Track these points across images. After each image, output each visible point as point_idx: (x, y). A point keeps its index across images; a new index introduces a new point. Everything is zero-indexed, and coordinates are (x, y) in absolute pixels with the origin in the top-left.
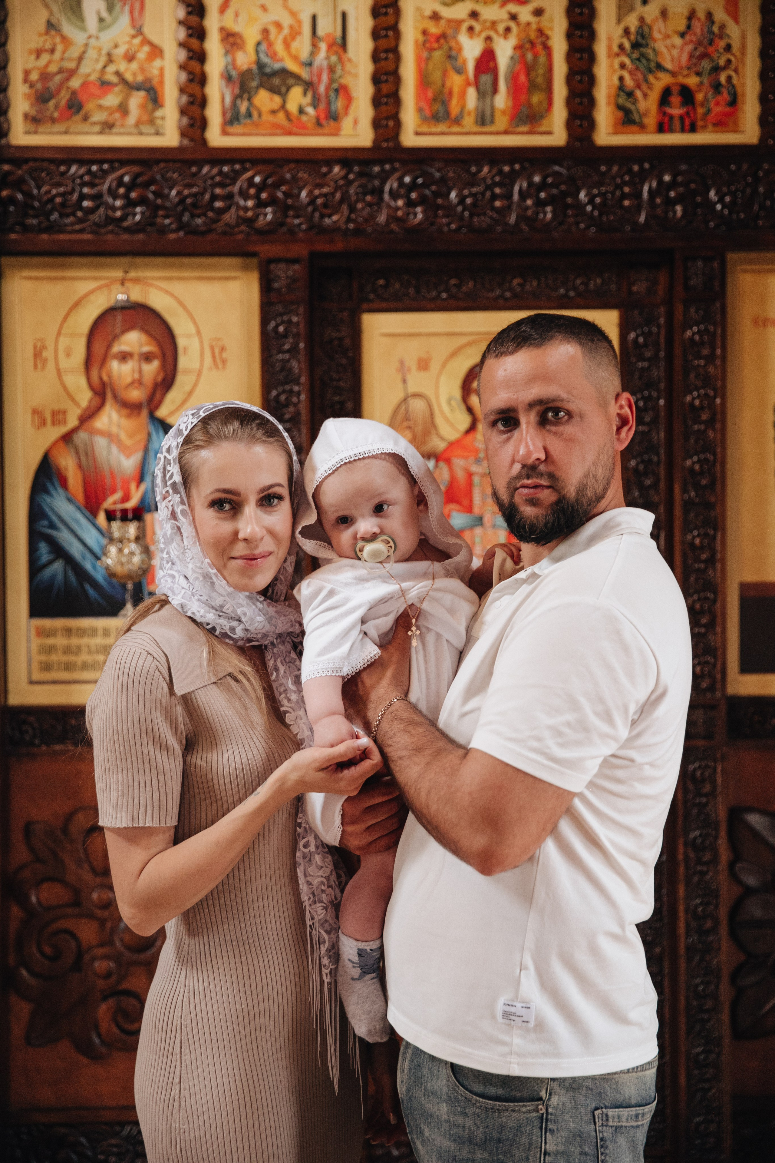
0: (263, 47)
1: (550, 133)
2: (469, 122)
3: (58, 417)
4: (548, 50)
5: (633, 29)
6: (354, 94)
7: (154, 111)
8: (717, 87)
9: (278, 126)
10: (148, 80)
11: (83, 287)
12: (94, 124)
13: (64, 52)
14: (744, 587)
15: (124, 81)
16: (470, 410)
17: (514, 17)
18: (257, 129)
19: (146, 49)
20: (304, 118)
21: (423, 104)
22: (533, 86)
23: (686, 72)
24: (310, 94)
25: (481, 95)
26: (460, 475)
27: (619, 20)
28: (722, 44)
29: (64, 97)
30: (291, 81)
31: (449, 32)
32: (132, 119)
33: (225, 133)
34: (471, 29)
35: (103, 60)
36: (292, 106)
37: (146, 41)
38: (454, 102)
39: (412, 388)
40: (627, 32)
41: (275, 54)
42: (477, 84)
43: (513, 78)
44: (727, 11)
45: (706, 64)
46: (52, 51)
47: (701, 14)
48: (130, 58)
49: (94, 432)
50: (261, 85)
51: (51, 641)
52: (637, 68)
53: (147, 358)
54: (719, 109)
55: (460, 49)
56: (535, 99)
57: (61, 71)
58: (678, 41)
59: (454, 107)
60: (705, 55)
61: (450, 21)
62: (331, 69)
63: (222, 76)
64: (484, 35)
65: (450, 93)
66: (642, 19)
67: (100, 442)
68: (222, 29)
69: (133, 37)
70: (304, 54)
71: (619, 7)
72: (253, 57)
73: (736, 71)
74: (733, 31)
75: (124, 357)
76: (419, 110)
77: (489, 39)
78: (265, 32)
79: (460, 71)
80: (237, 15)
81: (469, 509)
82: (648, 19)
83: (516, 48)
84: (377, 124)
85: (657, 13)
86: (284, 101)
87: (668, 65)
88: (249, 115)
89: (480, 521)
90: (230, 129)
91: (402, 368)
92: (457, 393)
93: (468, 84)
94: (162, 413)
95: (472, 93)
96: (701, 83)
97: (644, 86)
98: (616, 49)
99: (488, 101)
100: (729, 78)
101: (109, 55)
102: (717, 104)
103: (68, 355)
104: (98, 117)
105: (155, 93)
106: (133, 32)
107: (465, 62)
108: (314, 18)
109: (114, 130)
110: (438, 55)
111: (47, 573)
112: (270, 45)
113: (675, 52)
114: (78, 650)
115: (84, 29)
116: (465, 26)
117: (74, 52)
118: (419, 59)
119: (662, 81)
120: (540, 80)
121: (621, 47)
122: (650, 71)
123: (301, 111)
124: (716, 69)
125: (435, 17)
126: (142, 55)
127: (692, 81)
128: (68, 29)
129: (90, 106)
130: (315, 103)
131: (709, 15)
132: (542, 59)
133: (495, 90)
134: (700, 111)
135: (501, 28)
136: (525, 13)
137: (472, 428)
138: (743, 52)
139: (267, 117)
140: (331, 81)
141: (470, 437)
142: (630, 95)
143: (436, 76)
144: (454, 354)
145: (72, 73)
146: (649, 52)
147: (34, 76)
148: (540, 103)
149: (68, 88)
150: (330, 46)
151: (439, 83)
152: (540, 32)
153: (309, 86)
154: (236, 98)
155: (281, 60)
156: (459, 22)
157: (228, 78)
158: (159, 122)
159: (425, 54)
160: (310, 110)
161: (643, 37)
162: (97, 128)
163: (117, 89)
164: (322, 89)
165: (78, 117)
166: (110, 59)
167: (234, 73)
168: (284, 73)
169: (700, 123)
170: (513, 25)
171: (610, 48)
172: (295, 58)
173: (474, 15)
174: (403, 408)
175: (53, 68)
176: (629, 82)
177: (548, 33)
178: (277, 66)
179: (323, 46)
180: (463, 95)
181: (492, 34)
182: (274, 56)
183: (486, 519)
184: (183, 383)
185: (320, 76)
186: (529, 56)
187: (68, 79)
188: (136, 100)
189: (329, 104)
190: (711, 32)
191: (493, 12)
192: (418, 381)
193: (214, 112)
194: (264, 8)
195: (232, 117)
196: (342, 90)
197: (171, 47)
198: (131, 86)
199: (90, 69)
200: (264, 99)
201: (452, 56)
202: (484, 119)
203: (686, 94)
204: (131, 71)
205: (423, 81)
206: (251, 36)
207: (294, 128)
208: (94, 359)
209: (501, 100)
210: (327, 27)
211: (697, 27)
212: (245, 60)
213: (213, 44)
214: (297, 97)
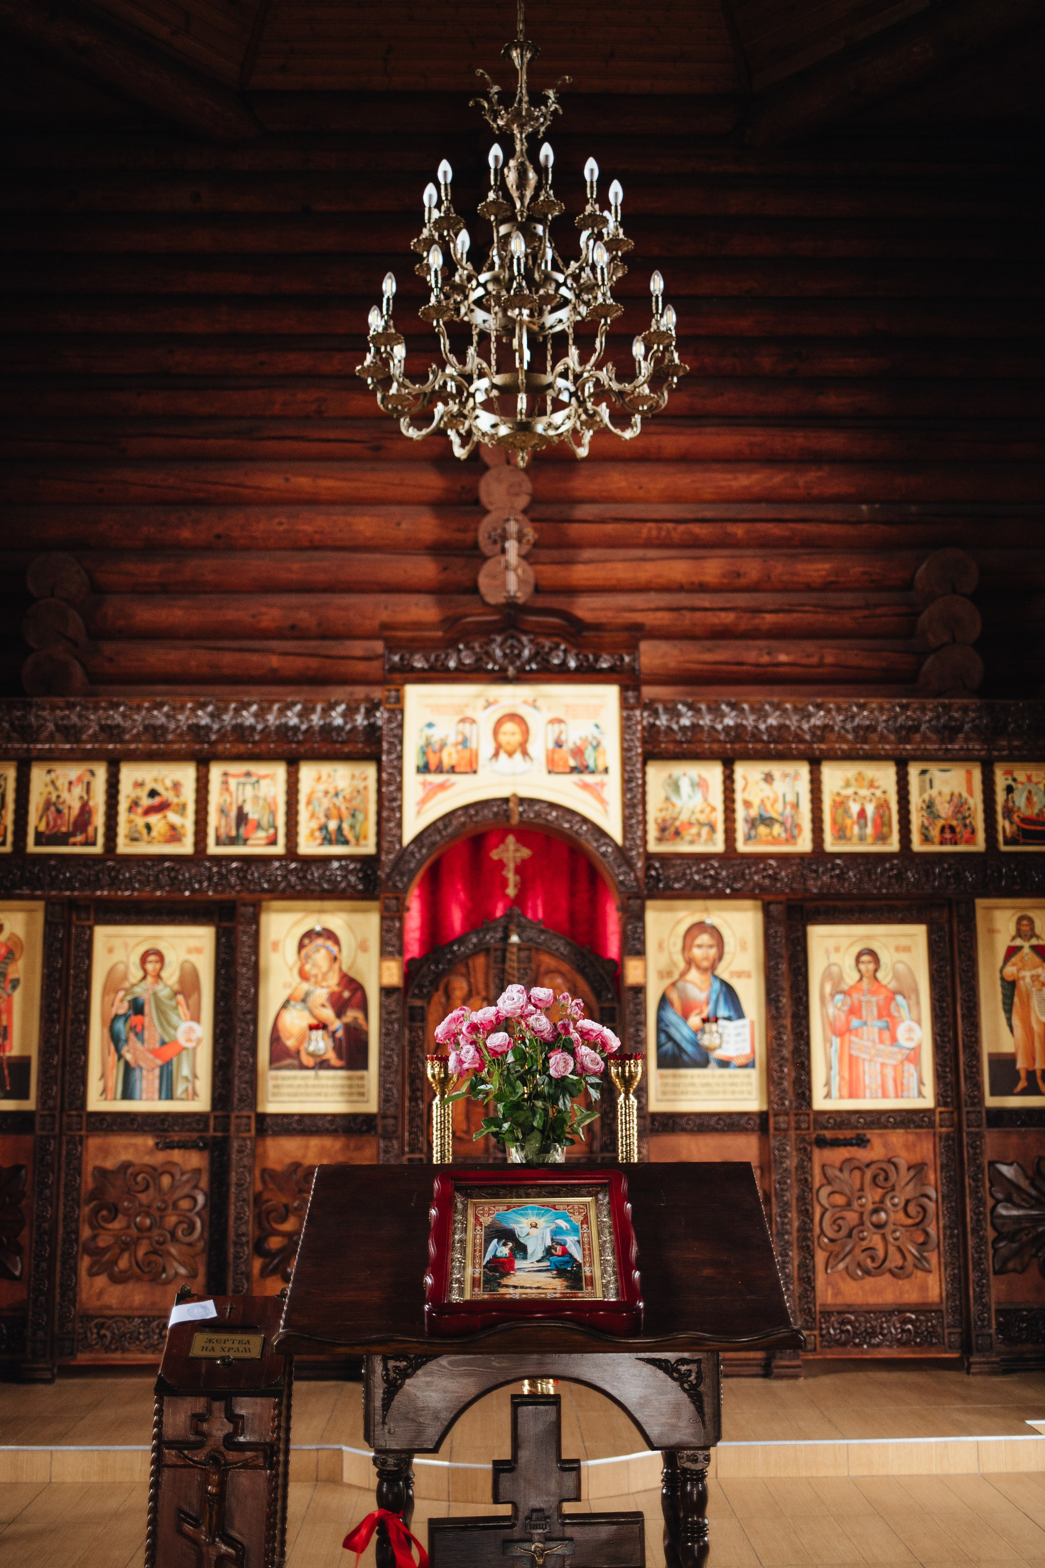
0: (762, 807)
2: (855, 840)
3: (669, 974)
4: (889, 809)
5: (927, 800)
6: (803, 828)
8: (965, 826)
9: (769, 842)
11: (681, 914)
14: (991, 1056)
16: (859, 971)
17: (873, 794)
18: (760, 842)
20: (781, 839)
21: (834, 832)
22: (883, 824)
23: (951, 819)
24: (783, 828)
25: (861, 828)
26: (856, 1002)
27: (920, 796)
28: (967, 807)
29: (672, 830)
30: (774, 822)
31: (845, 800)
33: (745, 845)
34: (855, 799)
36: (775, 833)
37: (709, 805)
38: (849, 831)
40: (924, 801)
42: (858, 823)
43: (874, 821)
44: (968, 793)
45: (960, 816)
46: (667, 809)
47: (957, 794)
48: (702, 812)
49: (686, 981)
50: (761, 824)
51: (666, 1081)
52: (930, 817)
54: (967, 836)
55: (850, 808)
56: (885, 830)
58: (947, 805)
59: (848, 833)
60: (959, 812)
61: (845, 796)
62: (792, 817)
63: (743, 820)
64: (860, 802)
65: (847, 827)
66: (931, 796)
67: (689, 986)
68: (744, 800)
70: (780, 810)
71: (920, 791)
72: (757, 811)
73: (973, 818)
74: (971, 802)
75: (700, 946)
76: (833, 835)
78: (762, 801)
79: (850, 817)
81: (860, 1017)
82: (934, 796)
83: (875, 808)
84: (814, 841)
85: (937, 793)
86: (772, 831)
87: (943, 815)
88: (756, 837)
89: (865, 1023)
90: (747, 843)
91: (827, 952)
92: (853, 962)
94: (718, 972)
95: (856, 826)
96: (959, 824)
98: (920, 809)
99: (864, 831)
100: (971, 822)
102: (966, 833)
104: (688, 838)
106: (704, 801)
107: (853, 814)
108: (784, 796)
110: (840, 811)
111: (664, 1048)
112: (765, 806)
113: (946, 810)
114: (678, 1085)
115: (682, 799)
117: (677, 810)
118: (832, 812)
119: (940, 823)
120: (886, 822)
121: (922, 808)
122: (936, 818)
123: (779, 835)
124: (964, 818)
125: (838, 794)
127: (954, 823)
128: (674, 799)
129: (684, 833)
130: (786, 830)
131: (960, 795)
132: (887, 813)
133: (866, 825)
134: (959, 836)
136: (878, 793)
137: (861, 979)
138: (976, 811)
140: (793, 822)
141: (860, 983)
142: (927, 829)
143: (839, 819)
145: (675, 819)
146: (935, 809)
147: (660, 821)
148: (887, 832)
150: (792, 807)
151: (841, 822)
152: (886, 801)
153: (783, 824)
154: (750, 829)
155: (770, 813)
157: (746, 821)
159: (834, 810)
160: (783, 834)
161: (932, 803)
166: (693, 813)
167: (749, 818)
168: (772, 818)
169: (959, 842)
170: (873, 797)
171: (917, 808)
172: (776, 812)
173: (856, 793)
174: (829, 970)
176: (926, 823)
178: (768, 815)
179: (788, 808)
180: (852, 828)
181: (865, 801)
182: (767, 811)
183: (869, 1022)
184: (727, 958)
185: (787, 820)
186: (881, 811)
188: (705, 831)
189: (792, 831)
190: (961, 802)
191: (864, 792)
192: (835, 958)
193: (740, 836)
194: (762, 790)
195: (748, 838)
196: (798, 826)
197: (720, 807)
198: (701, 824)
199: (684, 817)
200: (762, 830)
201: (847, 811)
202: (862, 838)
203: (952, 829)
204: (702, 818)
205: (834, 822)
206: (756, 802)
207: (776, 841)
208: (686, 947)
209: (869, 830)
210: (790, 798)
211: (955, 799)
212: (754, 812)
213: (739, 806)
214: (777, 829)
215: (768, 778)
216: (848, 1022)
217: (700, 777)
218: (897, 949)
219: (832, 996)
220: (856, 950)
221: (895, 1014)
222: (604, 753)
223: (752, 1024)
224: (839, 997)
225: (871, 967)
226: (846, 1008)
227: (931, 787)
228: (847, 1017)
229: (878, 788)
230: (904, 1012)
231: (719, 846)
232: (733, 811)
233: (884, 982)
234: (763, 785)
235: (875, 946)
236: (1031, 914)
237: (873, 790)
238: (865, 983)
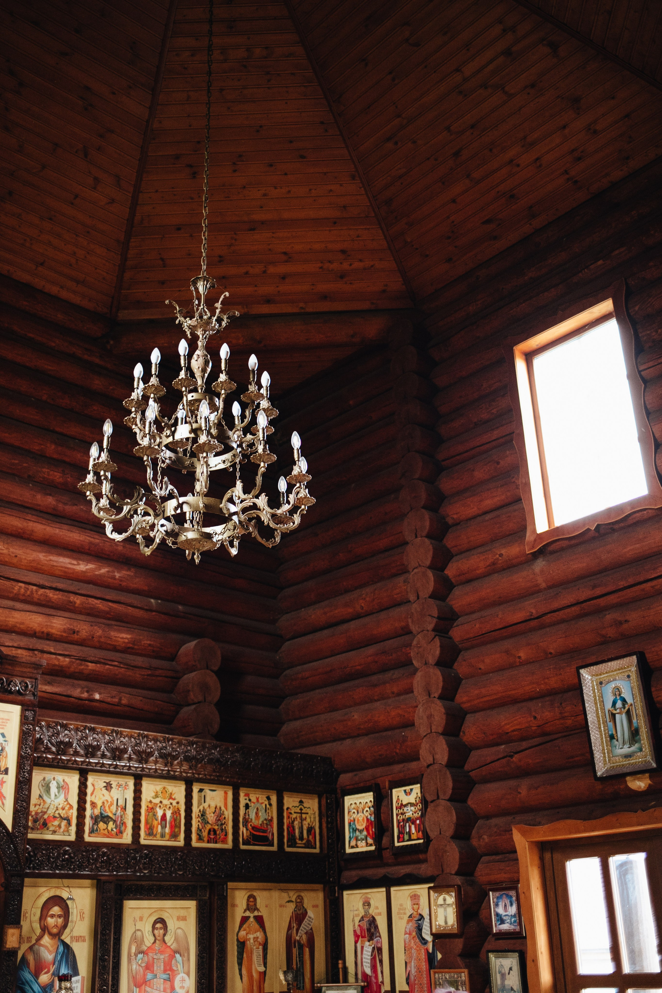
0: (103, 808)
1: (180, 841)
2: (158, 836)
4: (180, 814)
5: (202, 810)
6: (127, 825)
7: (69, 827)
8: (222, 830)
9: (105, 834)
10: (68, 817)
11: (42, 889)
12: (50, 831)
13: (44, 805)
15: (61, 817)
16: (154, 935)
17: (171, 804)
18: (99, 835)
19: (68, 806)
20: (113, 832)
21: (146, 830)
22: (176, 826)
23: (214, 824)
24: (115, 824)
25: (162, 828)
26: (150, 960)
27: (198, 807)
28: (223, 817)
29: (42, 821)
30: (110, 820)
31: (154, 807)
32: (62, 830)
33: (89, 836)
34: (160, 806)
35: (55, 809)
36: (110, 828)
37: (69, 804)
38: (155, 829)
39: (137, 928)
40: (200, 811)
41: (106, 810)
42: (161, 824)
43: (171, 823)
44: (224, 807)
46: (40, 805)
47: (218, 807)
48: (63, 809)
49: (40, 945)
50: (101, 821)
52: (203, 822)
53: (59, 916)
54: (222, 837)
55: (157, 813)
56: (176, 830)
57: (42, 812)
58: (213, 815)
59: (154, 831)
60: (219, 820)
61: (154, 804)
62: (121, 817)
63: (90, 817)
64: (163, 809)
65: (154, 827)
66: (204, 807)
67: (42, 949)
68: (91, 801)
69: (65, 802)
70: (114, 811)
71: (198, 803)
72: (99, 811)
73: (227, 825)
74: (226, 813)
75: (52, 916)
76: (145, 831)
77: (165, 810)
78: (103, 803)
79: (157, 820)
80: (96, 797)
81: (153, 972)
82: (205, 807)
83: (171, 814)
84: (133, 835)
85: (208, 806)
86: (107, 826)
87: (210, 822)
88: (97, 830)
89: (155, 976)
90: (91, 835)
91: (134, 920)
92: (151, 929)
93: (159, 824)
94: (63, 937)
95: (160, 827)
96: (218, 828)
97: (204, 828)
98: (197, 816)
99: (164, 829)
100: (225, 827)
101: (57, 807)
102: (222, 835)
103: (34, 916)
104: (51, 828)
105: (70, 821)
106: (65, 800)
107: (158, 817)
108: (117, 799)
109: (56, 833)
110: (151, 814)
112: (104, 807)
113: (212, 818)
115: (50, 798)
116: (158, 805)
117: (47, 806)
118: (146, 815)
119: (208, 827)
120: (177, 824)
121: (198, 815)
122: (206, 824)
123: (112, 830)
124: (222, 824)
125: (151, 802)
126: (66, 808)
127: (216, 827)
128: (45, 798)
129: (49, 825)
130: (116, 828)
131: (220, 808)
132: (178, 817)
133: (166, 827)
134: (218, 837)
135: (168, 807)
136: (174, 803)
137: (155, 942)
138: (228, 820)
139: (102, 831)
140: (121, 820)
141: (154, 944)
142: (201, 830)
143: (150, 821)
144: (150, 915)
145: (45, 813)
146: (205, 817)
147: (33, 813)
148: (177, 832)
149: (43, 818)
150: (121, 809)
151: (151, 823)
152: (178, 809)
153: (115, 821)
154: (94, 824)
155: (107, 812)
156: (157, 804)
157: (92, 817)
158: (70, 831)
159: (147, 814)
160: (114, 830)
161: (204, 813)
162: (51, 832)
163: (58, 819)
164: (118, 823)
165: (45, 829)
166: (57, 809)
167: (93, 816)
168: (108, 817)
169: (218, 841)
170: (171, 806)
171: (196, 815)
172: (111, 812)
173: (161, 802)
174: (135, 934)
175: (39, 811)
176: (200, 827)
177: (180, 809)
178: (106, 814)
179: (119, 809)
180: (157, 827)
181: (165, 808)
183: (158, 975)
185: (118, 819)
186: (175, 816)
187: (44, 815)
188: (64, 823)
189: (120, 828)
190: (220, 813)
191: (166, 802)
192: (139, 925)
193: (87, 829)
194: (103, 795)
195: (92, 831)
196: (124, 824)
197: (75, 806)
198: (63, 819)
199: (51, 812)
200: (102, 825)
201: (155, 815)
202: (163, 836)
203: (215, 831)
204: (63, 813)
205: (147, 822)
206: (99, 804)
207: (110, 835)
208: (43, 917)
209: (167, 830)
210: (121, 803)
211: (217, 810)
212: (97, 812)
213: (88, 806)
214: (111, 825)
215: (108, 786)
216: (145, 975)
217: (64, 780)
218: (179, 918)
219: (136, 955)
220: (153, 919)
221: (174, 968)
222: (6, 757)
223: (83, 978)
224: (140, 956)
225: (162, 932)
226: (144, 965)
227: (205, 802)
228: (144, 972)
229: (174, 799)
230: (180, 967)
231: (72, 837)
232: (84, 809)
233: (169, 944)
234: (104, 791)
235: (165, 916)
236: (255, 894)
237: (171, 801)
238: (157, 946)
